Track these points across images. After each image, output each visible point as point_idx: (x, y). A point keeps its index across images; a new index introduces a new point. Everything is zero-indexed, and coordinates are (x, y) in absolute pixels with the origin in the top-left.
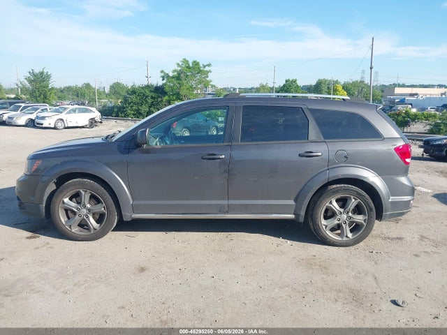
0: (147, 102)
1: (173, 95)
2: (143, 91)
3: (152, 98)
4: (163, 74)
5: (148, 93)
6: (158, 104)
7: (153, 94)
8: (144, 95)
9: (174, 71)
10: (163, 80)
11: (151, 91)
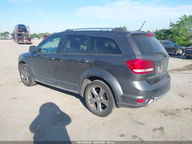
0: (161, 38)
1: (175, 34)
2: (160, 32)
3: (164, 35)
4: (171, 24)
5: (162, 33)
6: (166, 39)
7: (165, 34)
8: (160, 34)
9: (178, 22)
10: (171, 26)
11: (164, 33)
